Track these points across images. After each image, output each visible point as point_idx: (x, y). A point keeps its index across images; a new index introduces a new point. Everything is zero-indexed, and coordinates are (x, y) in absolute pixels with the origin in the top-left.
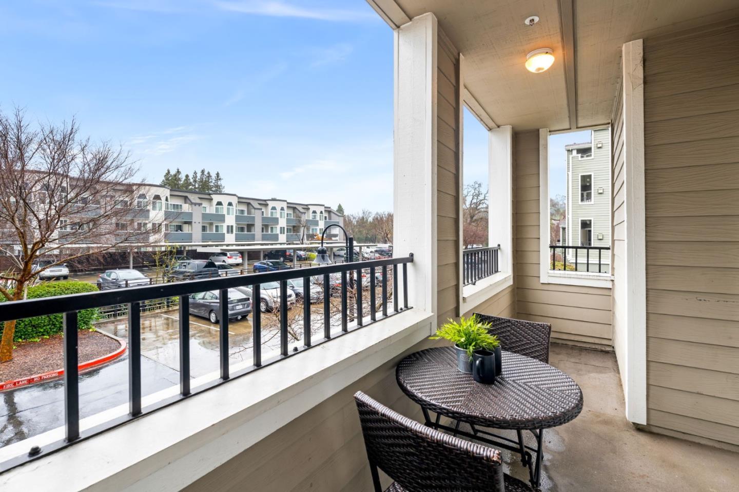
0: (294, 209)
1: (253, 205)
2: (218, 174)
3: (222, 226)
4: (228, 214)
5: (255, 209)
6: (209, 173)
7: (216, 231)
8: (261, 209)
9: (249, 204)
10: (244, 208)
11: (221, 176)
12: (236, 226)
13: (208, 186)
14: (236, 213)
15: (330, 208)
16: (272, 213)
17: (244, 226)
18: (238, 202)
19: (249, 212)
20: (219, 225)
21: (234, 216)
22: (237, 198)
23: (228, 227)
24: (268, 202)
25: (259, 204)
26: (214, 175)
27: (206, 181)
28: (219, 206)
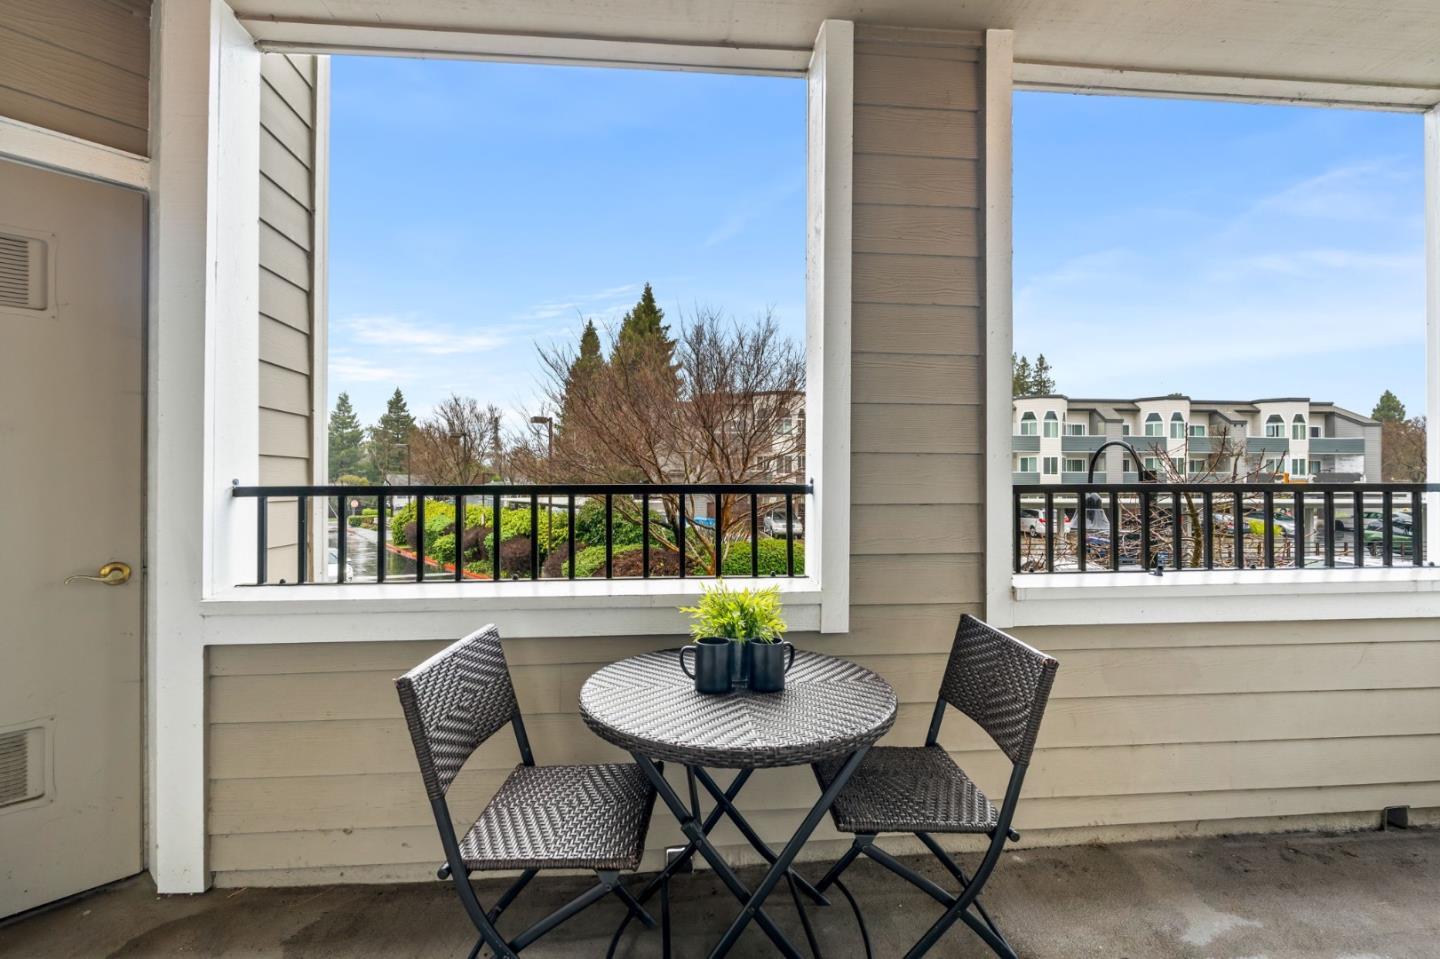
0: (1212, 415)
1: (1102, 413)
2: (1041, 359)
3: (1035, 459)
4: (1047, 434)
5: (1106, 421)
6: (1024, 360)
7: (1022, 470)
8: (1121, 421)
9: (1092, 412)
10: (1082, 421)
11: (1048, 362)
12: (1064, 460)
13: (1023, 384)
14: (1064, 432)
15: (1330, 404)
16: (1149, 429)
17: (1082, 459)
18: (1069, 410)
19: (1093, 429)
20: (1028, 457)
21: (1059, 438)
22: (1065, 402)
23: (1046, 460)
24: (1140, 405)
25: (1117, 410)
26: (1033, 363)
27: (1018, 375)
28: (1029, 422)
